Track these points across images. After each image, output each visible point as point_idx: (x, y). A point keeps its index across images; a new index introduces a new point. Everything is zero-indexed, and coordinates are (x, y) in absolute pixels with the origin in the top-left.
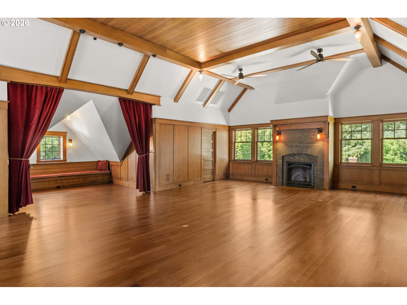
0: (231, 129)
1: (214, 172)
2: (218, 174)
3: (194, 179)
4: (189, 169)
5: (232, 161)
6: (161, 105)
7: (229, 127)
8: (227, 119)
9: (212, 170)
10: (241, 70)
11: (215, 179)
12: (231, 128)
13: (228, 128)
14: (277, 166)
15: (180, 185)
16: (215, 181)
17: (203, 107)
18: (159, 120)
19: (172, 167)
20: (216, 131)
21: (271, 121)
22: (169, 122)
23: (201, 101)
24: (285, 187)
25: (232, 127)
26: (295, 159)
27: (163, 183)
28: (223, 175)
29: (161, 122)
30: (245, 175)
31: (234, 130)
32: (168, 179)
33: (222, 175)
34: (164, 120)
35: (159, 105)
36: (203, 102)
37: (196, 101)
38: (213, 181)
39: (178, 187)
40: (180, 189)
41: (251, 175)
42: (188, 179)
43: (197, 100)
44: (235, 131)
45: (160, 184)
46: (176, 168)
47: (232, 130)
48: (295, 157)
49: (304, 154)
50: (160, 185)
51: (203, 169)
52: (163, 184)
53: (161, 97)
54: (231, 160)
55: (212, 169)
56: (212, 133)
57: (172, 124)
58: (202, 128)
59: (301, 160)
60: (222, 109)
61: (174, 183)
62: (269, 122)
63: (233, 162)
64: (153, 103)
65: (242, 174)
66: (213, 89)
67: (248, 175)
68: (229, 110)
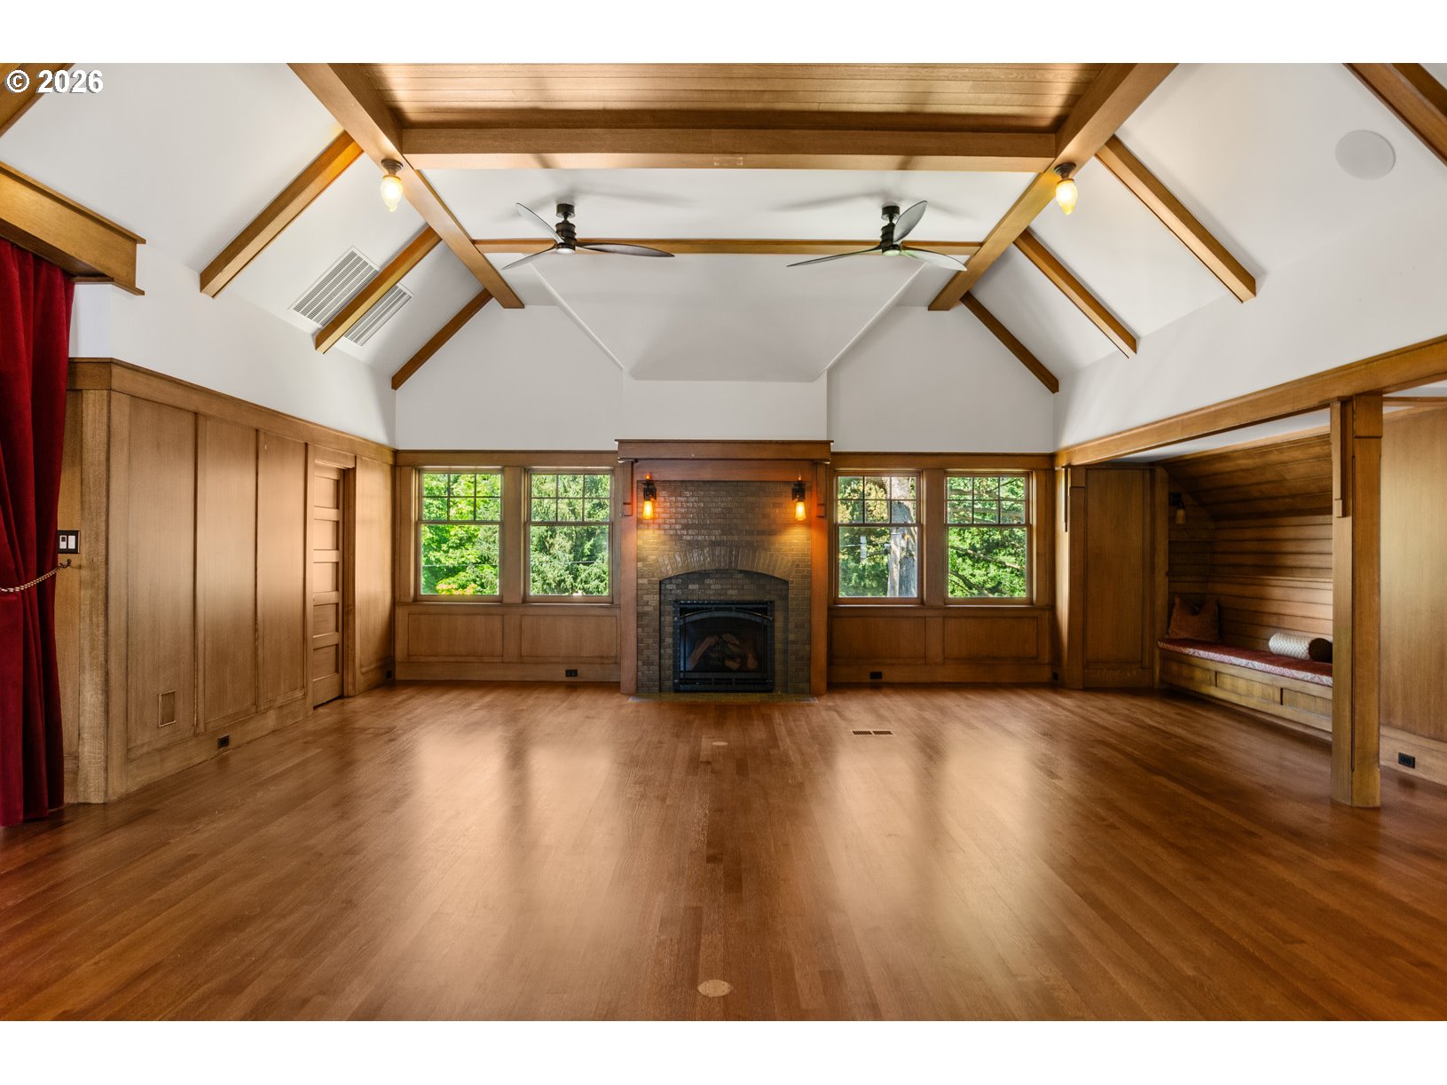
0: (403, 465)
1: (342, 654)
2: (361, 666)
3: (279, 702)
4: (260, 652)
5: (406, 604)
6: (142, 293)
7: (396, 453)
8: (389, 417)
9: (334, 647)
10: (566, 209)
11: (350, 687)
12: (401, 460)
13: (390, 460)
14: (640, 616)
15: (224, 742)
16: (349, 697)
17: (314, 348)
18: (128, 374)
19: (187, 648)
20: (354, 469)
21: (621, 442)
22: (179, 397)
23: (311, 317)
24: (672, 696)
25: (410, 455)
26: (708, 592)
27: (143, 745)
28: (375, 669)
29: (142, 387)
30: (472, 659)
31: (416, 469)
32: (169, 717)
33: (373, 666)
34: (155, 382)
35: (130, 286)
36: (317, 321)
37: (295, 309)
38: (341, 697)
39: (217, 752)
40: (223, 762)
41: (499, 660)
42: (256, 704)
43: (298, 309)
44: (420, 472)
45: (129, 750)
46: (205, 648)
47: (406, 469)
48: (707, 581)
49: (741, 571)
50: (132, 756)
51: (311, 646)
52: (145, 749)
53: (143, 241)
54: (403, 599)
55: (337, 645)
56: (335, 476)
57: (192, 408)
58: (310, 448)
59: (730, 592)
60: (374, 368)
61: (196, 735)
62: (615, 446)
63: (414, 609)
64: (99, 269)
65: (459, 659)
66: (377, 269)
67: (486, 659)
68: (398, 380)
